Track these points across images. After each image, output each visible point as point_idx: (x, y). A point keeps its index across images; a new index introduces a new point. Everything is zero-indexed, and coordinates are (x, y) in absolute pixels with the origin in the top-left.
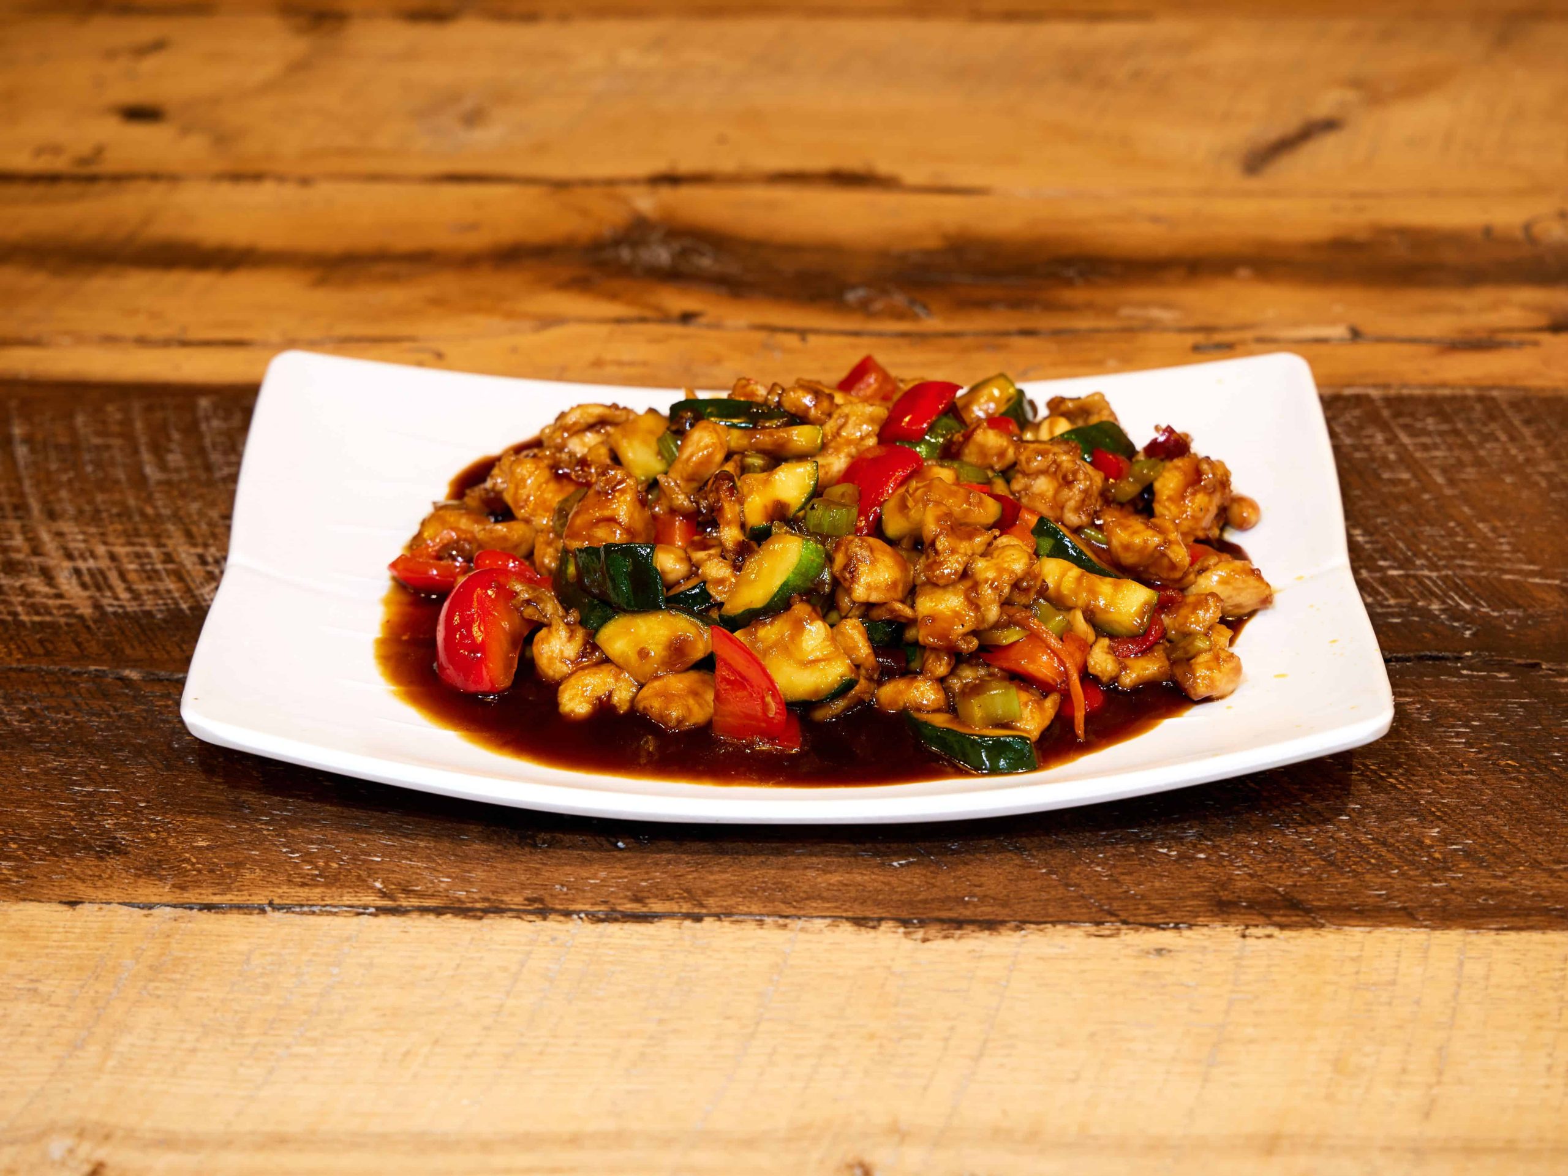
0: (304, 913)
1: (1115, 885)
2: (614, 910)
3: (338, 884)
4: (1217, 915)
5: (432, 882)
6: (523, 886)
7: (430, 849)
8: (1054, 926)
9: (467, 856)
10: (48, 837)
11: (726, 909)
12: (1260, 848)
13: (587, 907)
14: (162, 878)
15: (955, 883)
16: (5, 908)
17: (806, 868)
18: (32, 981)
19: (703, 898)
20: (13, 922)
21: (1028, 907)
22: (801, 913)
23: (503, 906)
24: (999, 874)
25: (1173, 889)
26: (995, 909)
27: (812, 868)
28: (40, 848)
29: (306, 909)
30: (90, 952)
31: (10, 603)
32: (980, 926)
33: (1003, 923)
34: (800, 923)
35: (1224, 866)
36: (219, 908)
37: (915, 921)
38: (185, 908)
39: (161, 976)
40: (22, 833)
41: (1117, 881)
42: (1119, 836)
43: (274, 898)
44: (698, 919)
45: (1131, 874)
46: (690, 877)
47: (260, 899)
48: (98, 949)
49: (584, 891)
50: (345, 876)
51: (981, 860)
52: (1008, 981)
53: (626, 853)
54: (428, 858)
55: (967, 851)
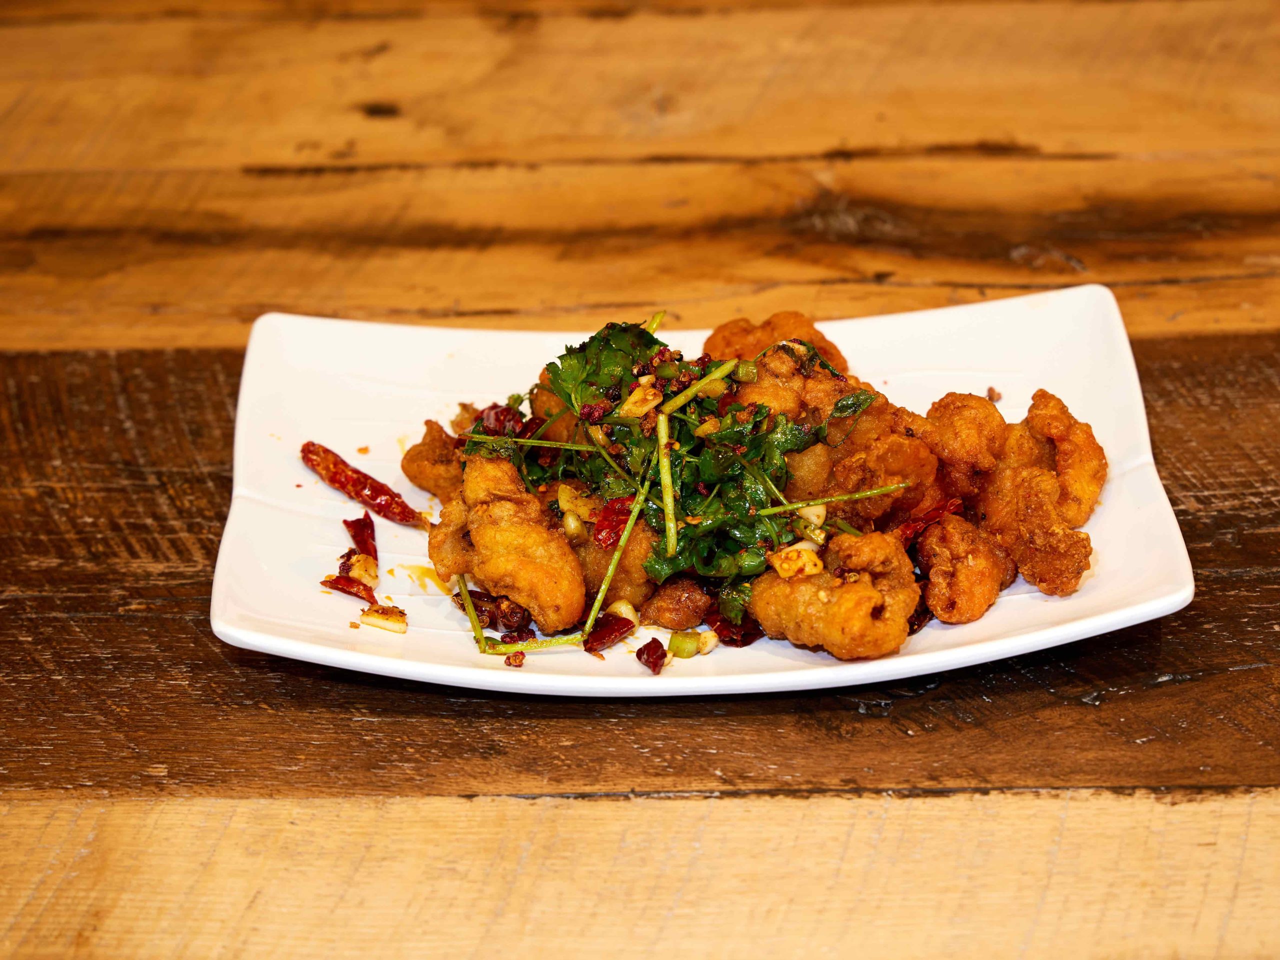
0: (661, 798)
2: (915, 788)
3: (685, 773)
5: (762, 769)
6: (837, 770)
7: (755, 741)
9: (785, 746)
10: (437, 742)
11: (1007, 783)
13: (893, 786)
14: (539, 773)
15: (1189, 755)
17: (1066, 747)
18: (449, 862)
19: (986, 775)
21: (1253, 774)
22: (1069, 784)
23: (824, 787)
24: (1225, 747)
26: (1226, 776)
27: (1070, 747)
28: (433, 751)
29: (662, 795)
30: (492, 836)
32: (1216, 791)
33: (1234, 787)
34: (1069, 793)
36: (591, 796)
37: (1163, 788)
38: (563, 797)
39: (555, 854)
40: (416, 739)
43: (636, 787)
44: (985, 792)
46: (972, 757)
47: (623, 788)
48: (497, 834)
49: (887, 772)
50: (690, 766)
51: (1208, 736)
52: (1247, 835)
53: (916, 740)
54: (756, 749)
55: (1195, 728)
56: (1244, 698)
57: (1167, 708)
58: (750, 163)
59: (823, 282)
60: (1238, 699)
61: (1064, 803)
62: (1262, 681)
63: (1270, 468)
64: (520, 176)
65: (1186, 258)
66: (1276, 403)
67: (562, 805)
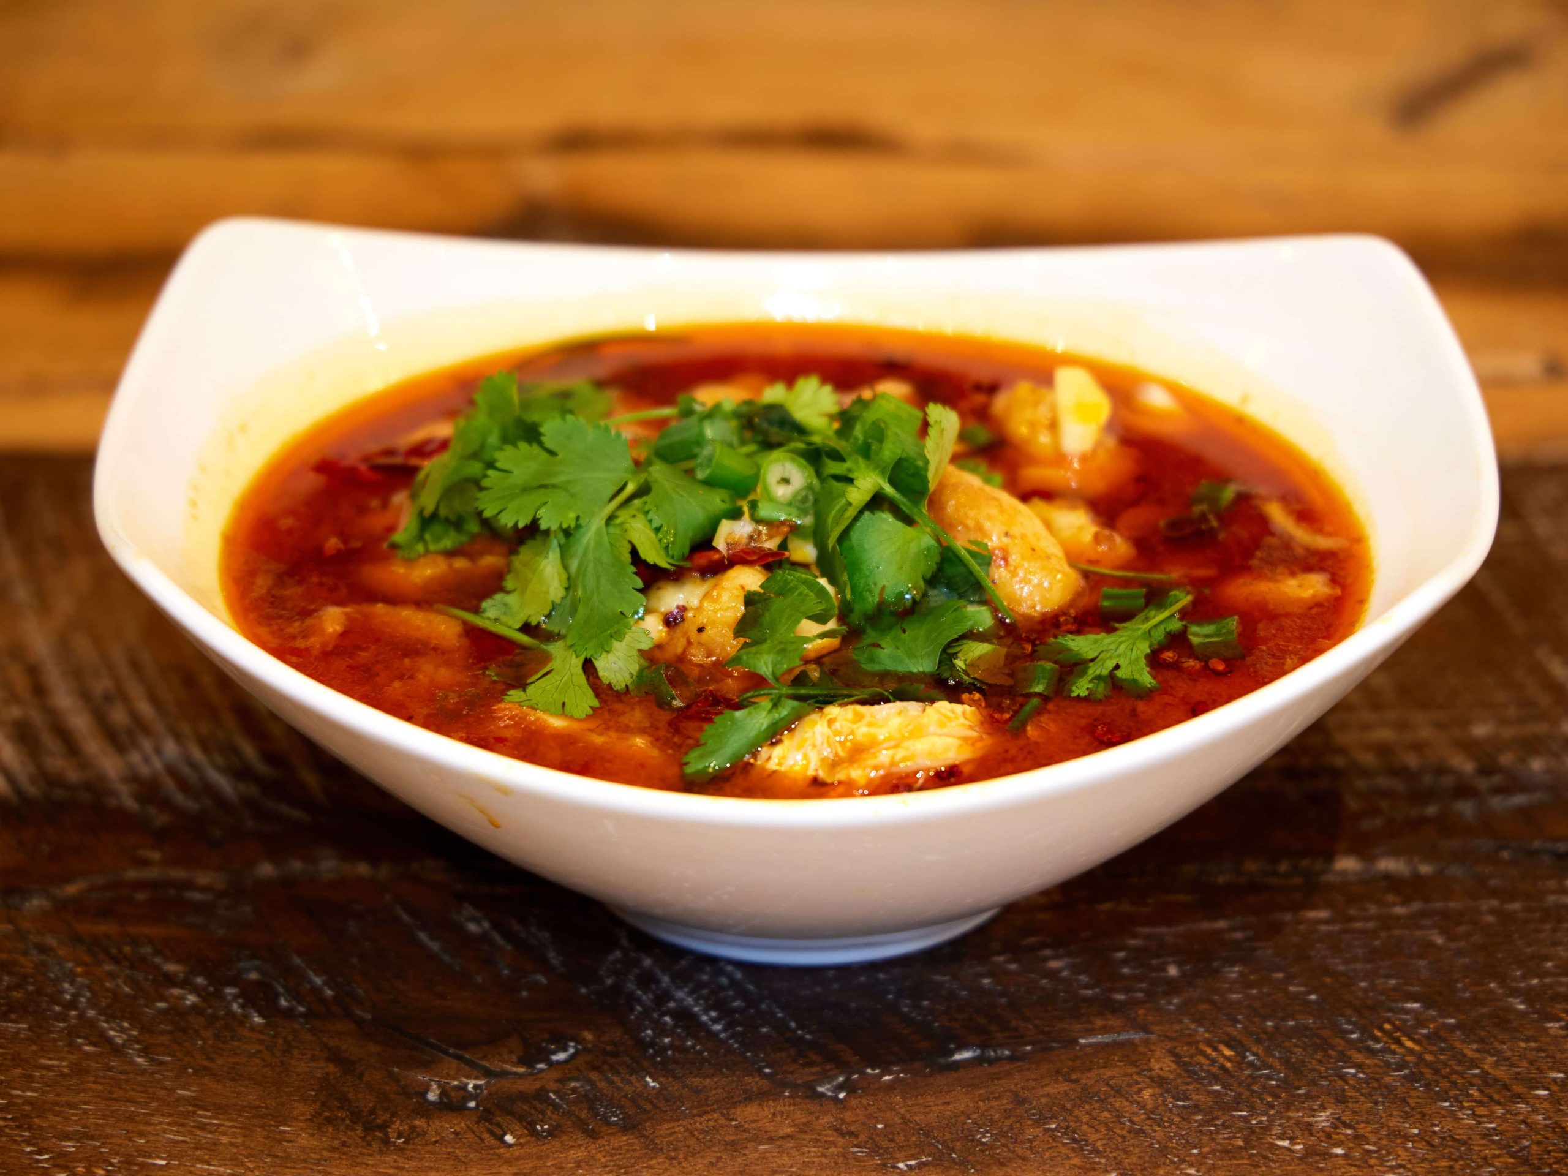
7: (237, 1147)
9: (288, 1157)
12: (1422, 1139)
35: (1371, 1166)
42: (1219, 1122)
51: (1024, 1159)
53: (518, 1152)
54: (235, 1161)
55: (1004, 1145)
56: (1097, 1094)
57: (962, 1108)
60: (1086, 1095)
62: (1134, 1064)
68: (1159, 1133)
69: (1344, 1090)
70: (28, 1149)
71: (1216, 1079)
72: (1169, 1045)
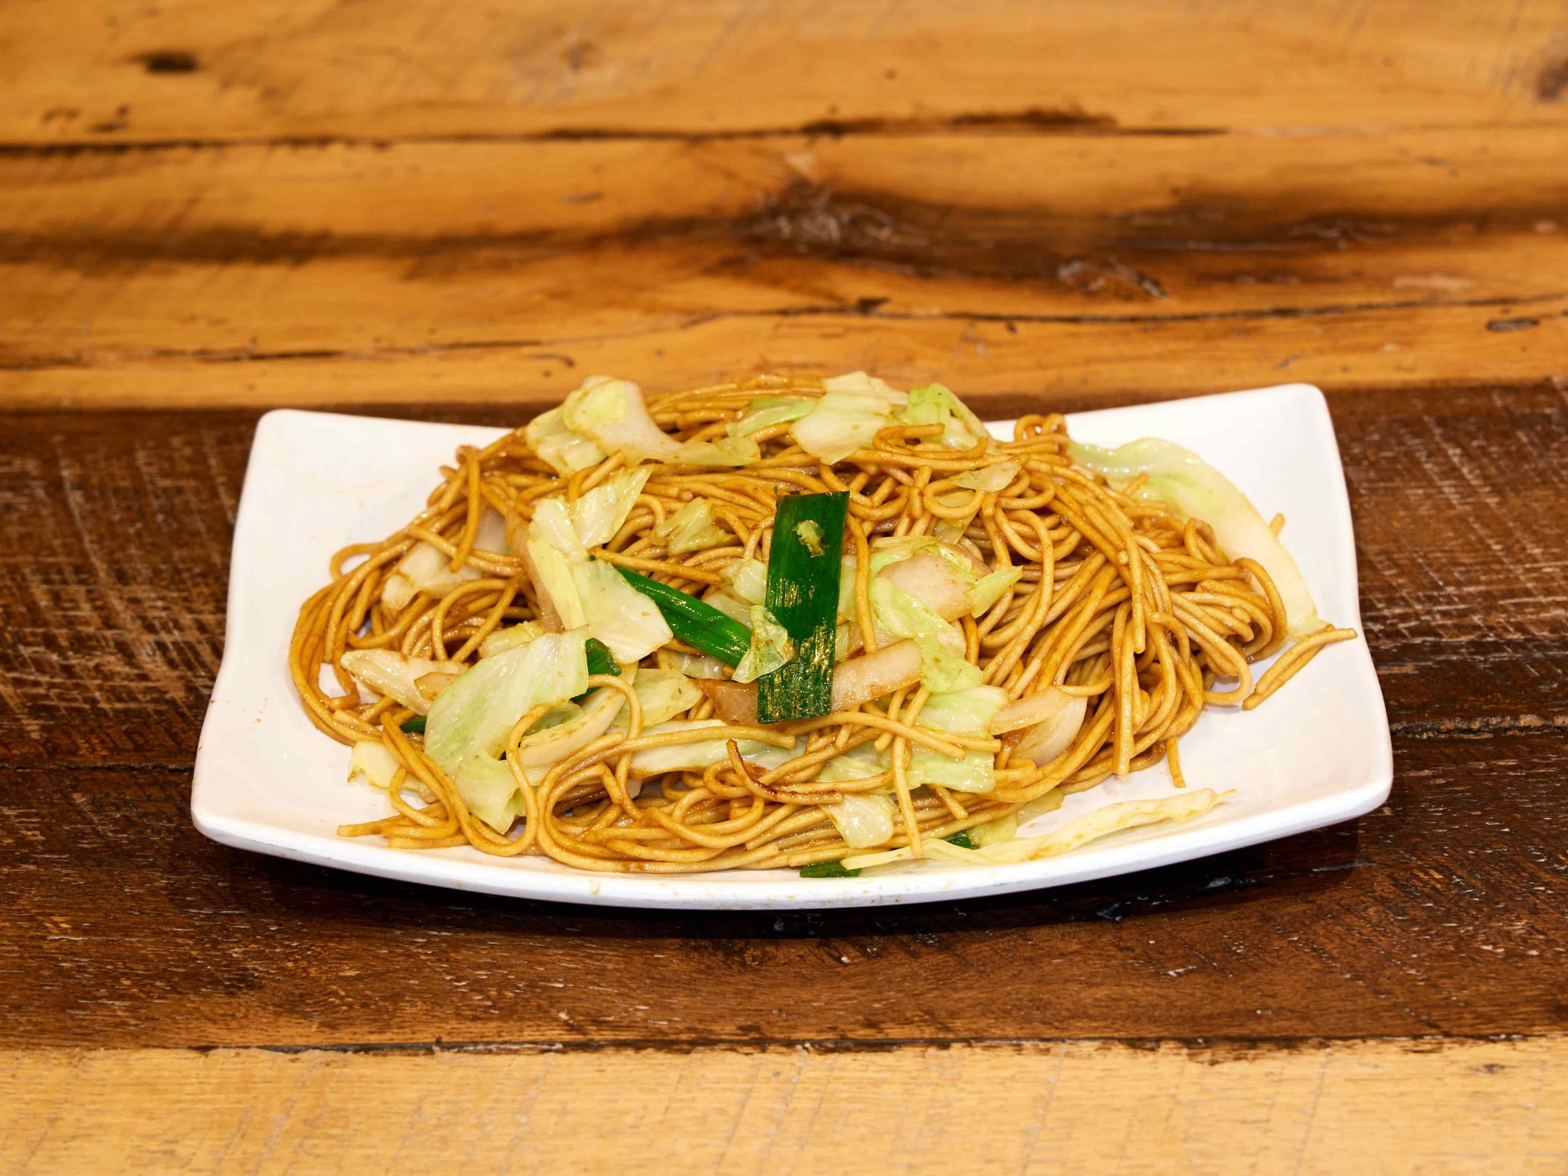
0: (478, 1052)
1: (1433, 990)
2: (844, 1038)
3: (515, 1017)
4: (1555, 1023)
5: (626, 1011)
6: (735, 1013)
7: (621, 971)
8: (1364, 1042)
9: (664, 979)
10: (165, 970)
11: (977, 1033)
13: (812, 1035)
14: (306, 1016)
15: (1243, 994)
16: (125, 1057)
17: (1066, 981)
18: (167, 1142)
19: (948, 1020)
20: (136, 1073)
21: (1332, 1020)
22: (1066, 1034)
23: (713, 1037)
24: (1296, 981)
25: (1502, 993)
26: (1293, 1022)
27: (1072, 981)
28: (158, 984)
29: (481, 1047)
30: (230, 1106)
31: (86, 689)
32: (1277, 1044)
33: (1303, 1039)
34: (1064, 1047)
35: (1562, 964)
36: (377, 1049)
38: (337, 1050)
39: (318, 1132)
40: (135, 966)
41: (1434, 986)
42: (1433, 932)
43: (443, 1035)
44: (944, 1045)
45: (1451, 977)
46: (931, 995)
47: (426, 1036)
48: (240, 1102)
49: (806, 1016)
50: (523, 1007)
51: (1273, 965)
52: (1315, 1108)
53: (853, 970)
54: (620, 982)
55: (1255, 955)
56: (1330, 912)
57: (1218, 925)
58: (697, 139)
59: (784, 313)
60: (1320, 914)
61: (1055, 1061)
62: (1359, 887)
63: (1401, 581)
64: (363, 158)
65: (1311, 279)
66: (1419, 487)
67: (335, 1061)
68: (1384, 942)
69: (1535, 904)
70: (448, 978)
71: (1429, 897)
72: (1389, 871)
